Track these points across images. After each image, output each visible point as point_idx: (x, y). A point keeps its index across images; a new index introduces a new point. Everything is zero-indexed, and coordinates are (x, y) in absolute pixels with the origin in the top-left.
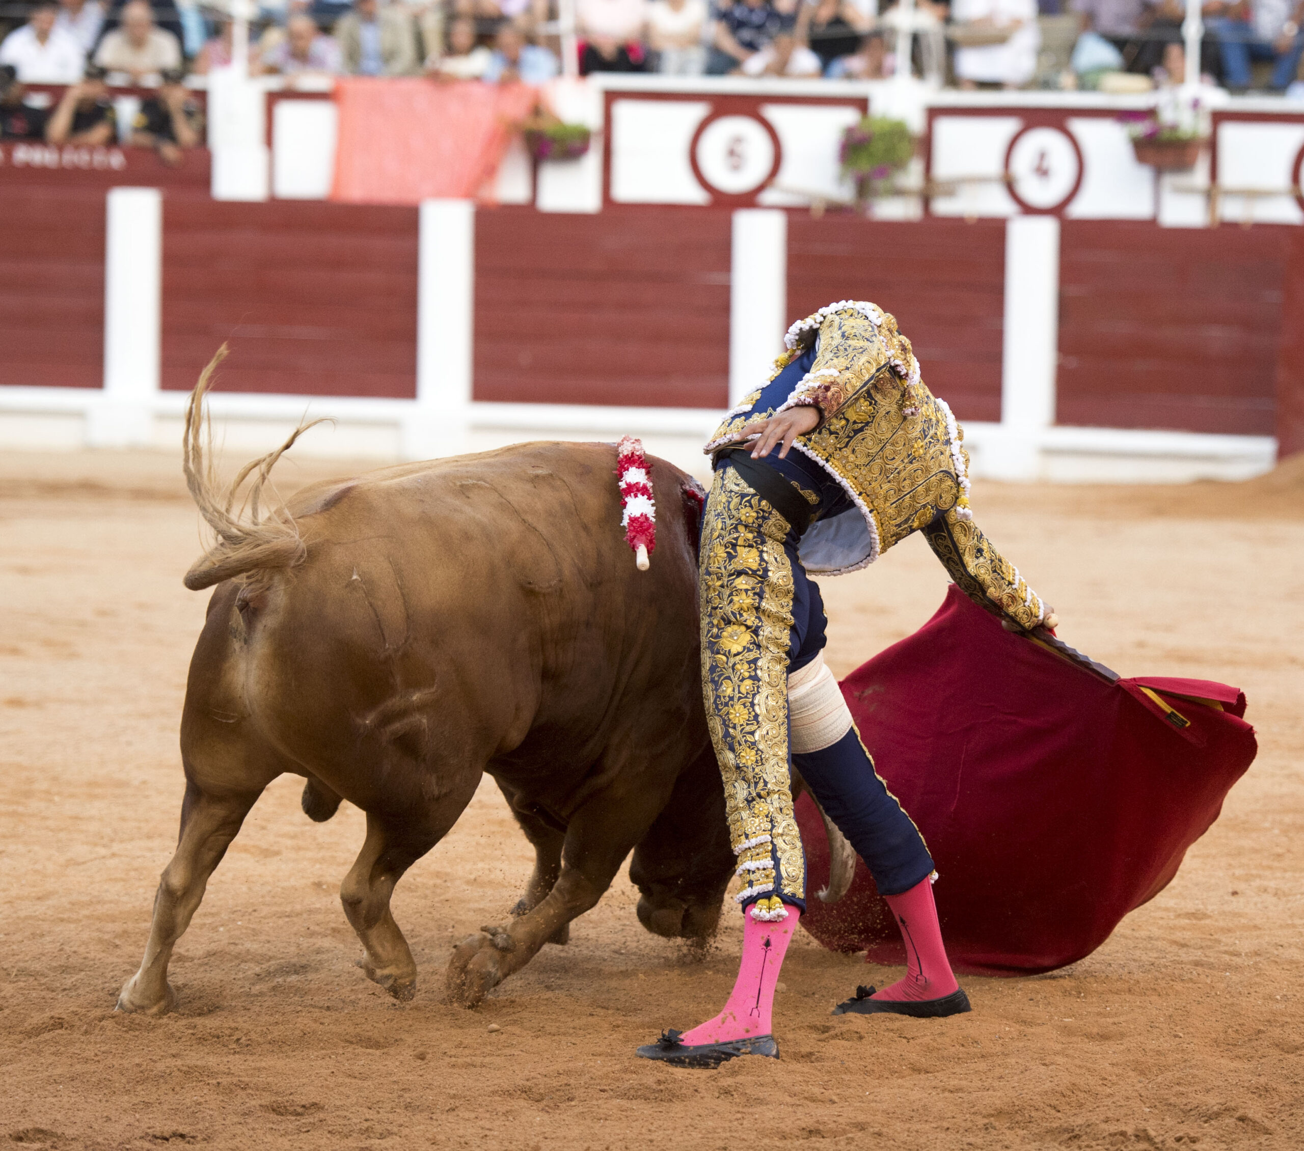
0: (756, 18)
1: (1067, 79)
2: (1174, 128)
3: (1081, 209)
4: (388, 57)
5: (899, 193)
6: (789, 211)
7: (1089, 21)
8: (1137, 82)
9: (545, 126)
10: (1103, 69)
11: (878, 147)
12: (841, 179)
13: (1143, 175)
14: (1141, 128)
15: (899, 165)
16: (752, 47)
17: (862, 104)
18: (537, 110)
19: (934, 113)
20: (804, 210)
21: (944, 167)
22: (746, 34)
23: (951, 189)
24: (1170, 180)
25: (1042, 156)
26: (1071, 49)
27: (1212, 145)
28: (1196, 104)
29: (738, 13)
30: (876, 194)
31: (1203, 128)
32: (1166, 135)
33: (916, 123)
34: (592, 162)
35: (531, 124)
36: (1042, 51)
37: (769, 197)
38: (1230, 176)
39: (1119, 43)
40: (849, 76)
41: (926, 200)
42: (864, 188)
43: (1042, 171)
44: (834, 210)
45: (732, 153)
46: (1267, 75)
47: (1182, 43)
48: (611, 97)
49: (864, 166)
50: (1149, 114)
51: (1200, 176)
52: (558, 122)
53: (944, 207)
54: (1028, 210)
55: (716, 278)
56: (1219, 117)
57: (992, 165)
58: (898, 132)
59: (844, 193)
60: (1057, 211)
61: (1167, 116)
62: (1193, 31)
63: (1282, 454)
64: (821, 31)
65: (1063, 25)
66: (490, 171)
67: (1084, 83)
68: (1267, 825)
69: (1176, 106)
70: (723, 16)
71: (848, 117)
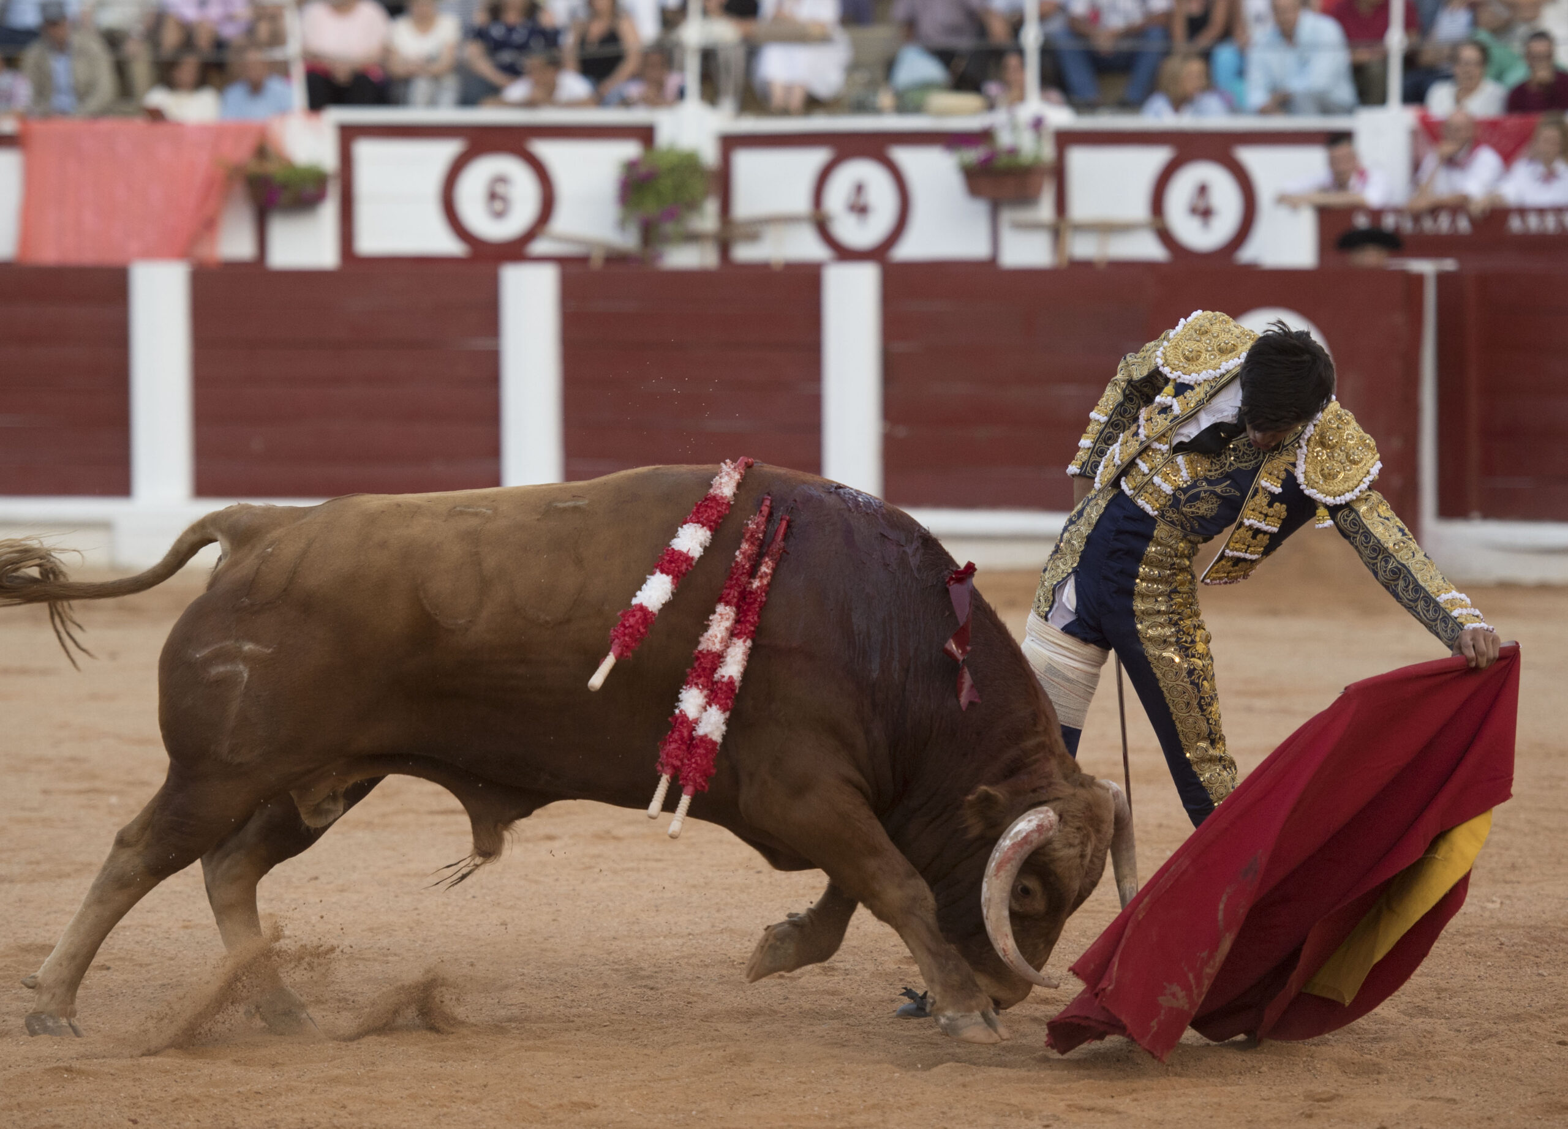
0: (518, 37)
1: (885, 99)
2: (1013, 152)
3: (908, 250)
4: (82, 92)
5: (693, 238)
6: (560, 261)
7: (911, 29)
8: (968, 101)
9: (272, 168)
10: (927, 86)
11: (666, 184)
12: (622, 224)
13: (979, 209)
14: (973, 155)
15: (693, 206)
16: (513, 71)
17: (645, 134)
18: (262, 151)
19: (730, 143)
20: (582, 260)
21: (745, 206)
22: (507, 56)
23: (753, 231)
24: (1008, 216)
25: (859, 189)
26: (889, 66)
27: (1059, 173)
28: (1038, 124)
29: (497, 32)
30: (667, 240)
31: (1048, 152)
32: (1002, 161)
33: (710, 155)
34: (329, 212)
35: (254, 167)
36: (853, 68)
37: (540, 247)
38: (1080, 208)
39: (945, 56)
40: (626, 103)
41: (724, 247)
42: (650, 234)
43: (860, 209)
44: (615, 259)
45: (493, 196)
46: (1120, 87)
47: (1020, 52)
48: (348, 134)
49: (651, 207)
50: (985, 136)
51: (1045, 210)
52: (289, 165)
53: (744, 253)
54: (844, 254)
55: (481, 344)
56: (1066, 139)
57: (800, 202)
58: (688, 164)
59: (628, 240)
60: (878, 254)
61: (1005, 139)
62: (1031, 37)
64: (594, 50)
65: (879, 35)
66: (209, 225)
67: (905, 105)
69: (1014, 127)
70: (478, 34)
71: (629, 150)
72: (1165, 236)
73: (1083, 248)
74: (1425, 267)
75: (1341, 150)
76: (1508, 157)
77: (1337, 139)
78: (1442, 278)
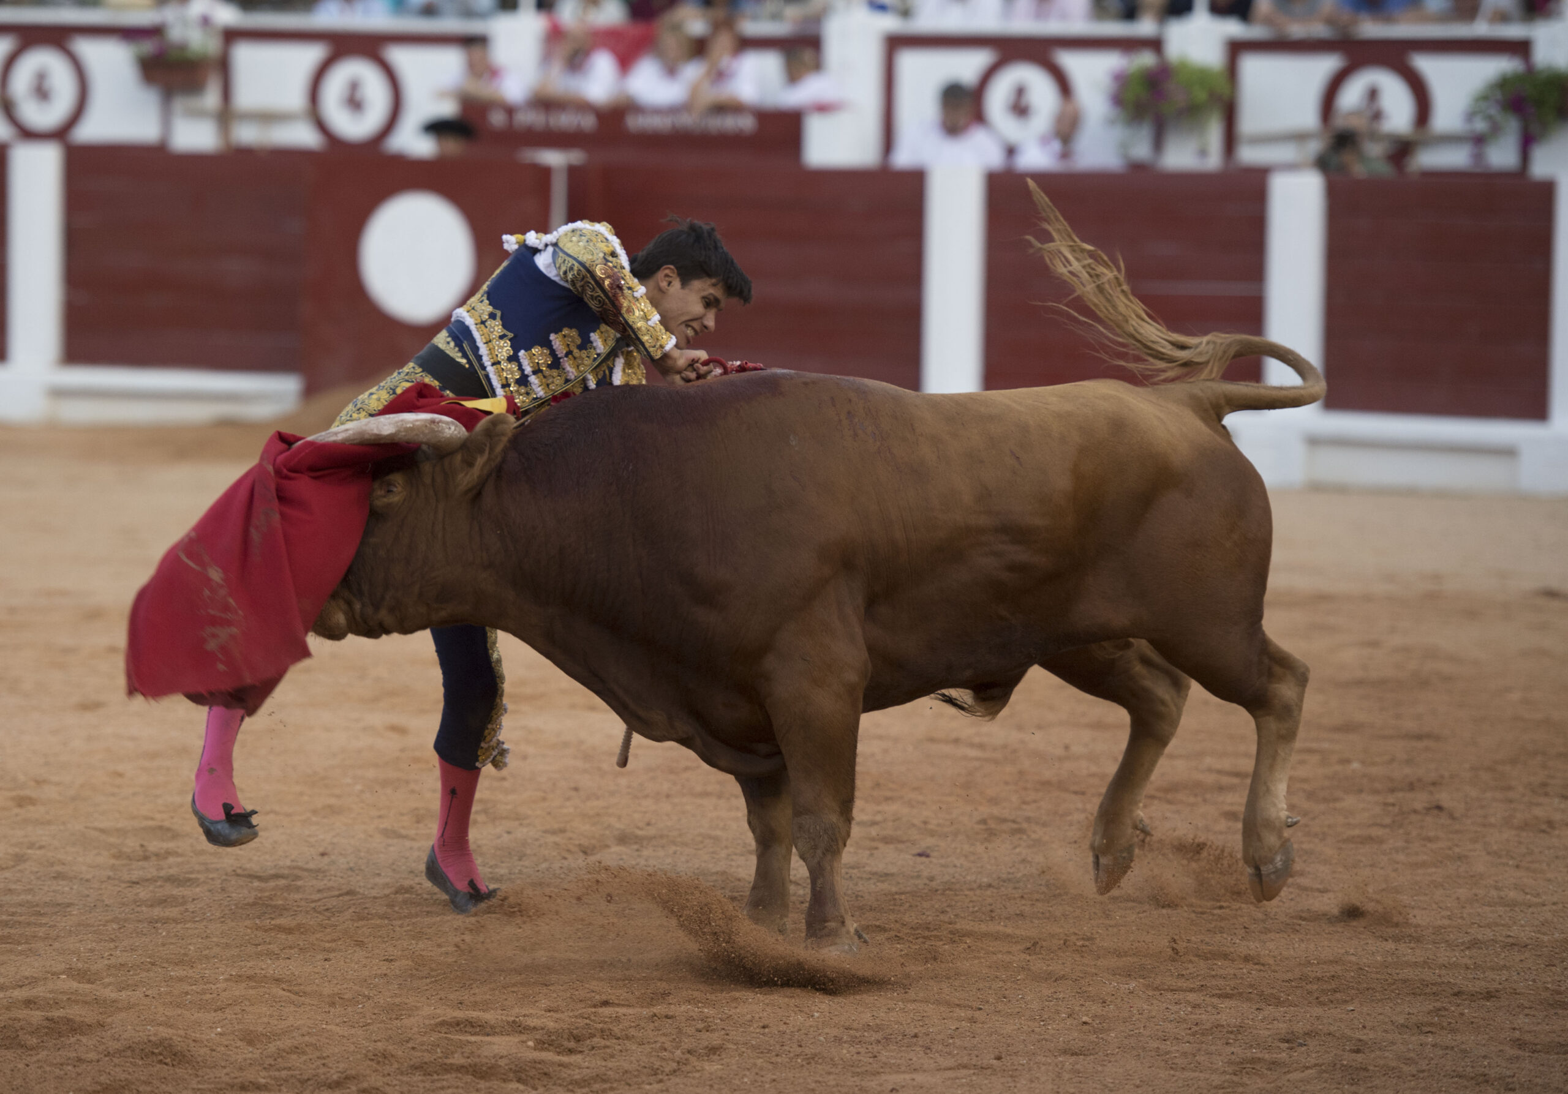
3: (90, 131)
13: (150, 97)
24: (180, 104)
27: (223, 66)
38: (243, 99)
43: (42, 93)
50: (155, 32)
51: (211, 98)
54: (28, 134)
56: (231, 35)
60: (60, 134)
63: (310, 391)
68: (349, 781)
72: (321, 125)
73: (247, 135)
74: (554, 158)
75: (477, 51)
76: (625, 62)
77: (473, 43)
78: (573, 172)
